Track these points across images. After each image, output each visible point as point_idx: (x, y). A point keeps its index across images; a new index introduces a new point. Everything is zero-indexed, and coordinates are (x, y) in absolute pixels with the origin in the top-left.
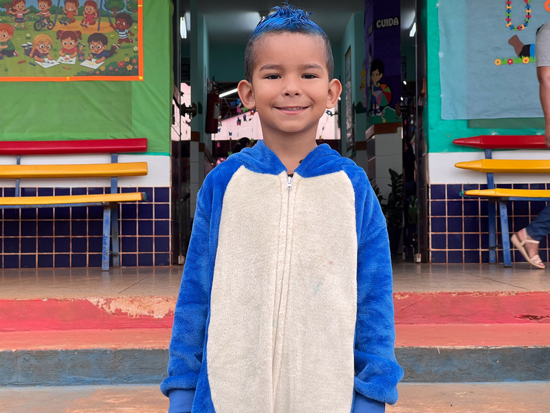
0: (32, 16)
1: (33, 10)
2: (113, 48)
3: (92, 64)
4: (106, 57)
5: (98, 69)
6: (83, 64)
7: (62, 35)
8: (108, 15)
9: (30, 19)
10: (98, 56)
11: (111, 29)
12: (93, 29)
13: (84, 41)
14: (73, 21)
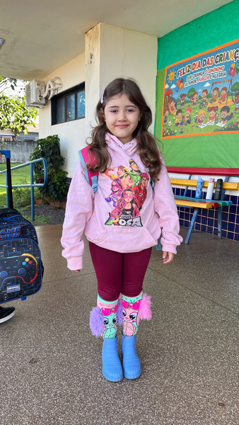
0: (199, 101)
1: (200, 98)
2: (232, 114)
3: (221, 125)
4: (228, 120)
5: (224, 127)
6: (217, 125)
7: (210, 109)
8: (231, 95)
9: (198, 103)
10: (224, 119)
11: (232, 103)
12: (224, 104)
13: (219, 112)
14: (215, 101)
